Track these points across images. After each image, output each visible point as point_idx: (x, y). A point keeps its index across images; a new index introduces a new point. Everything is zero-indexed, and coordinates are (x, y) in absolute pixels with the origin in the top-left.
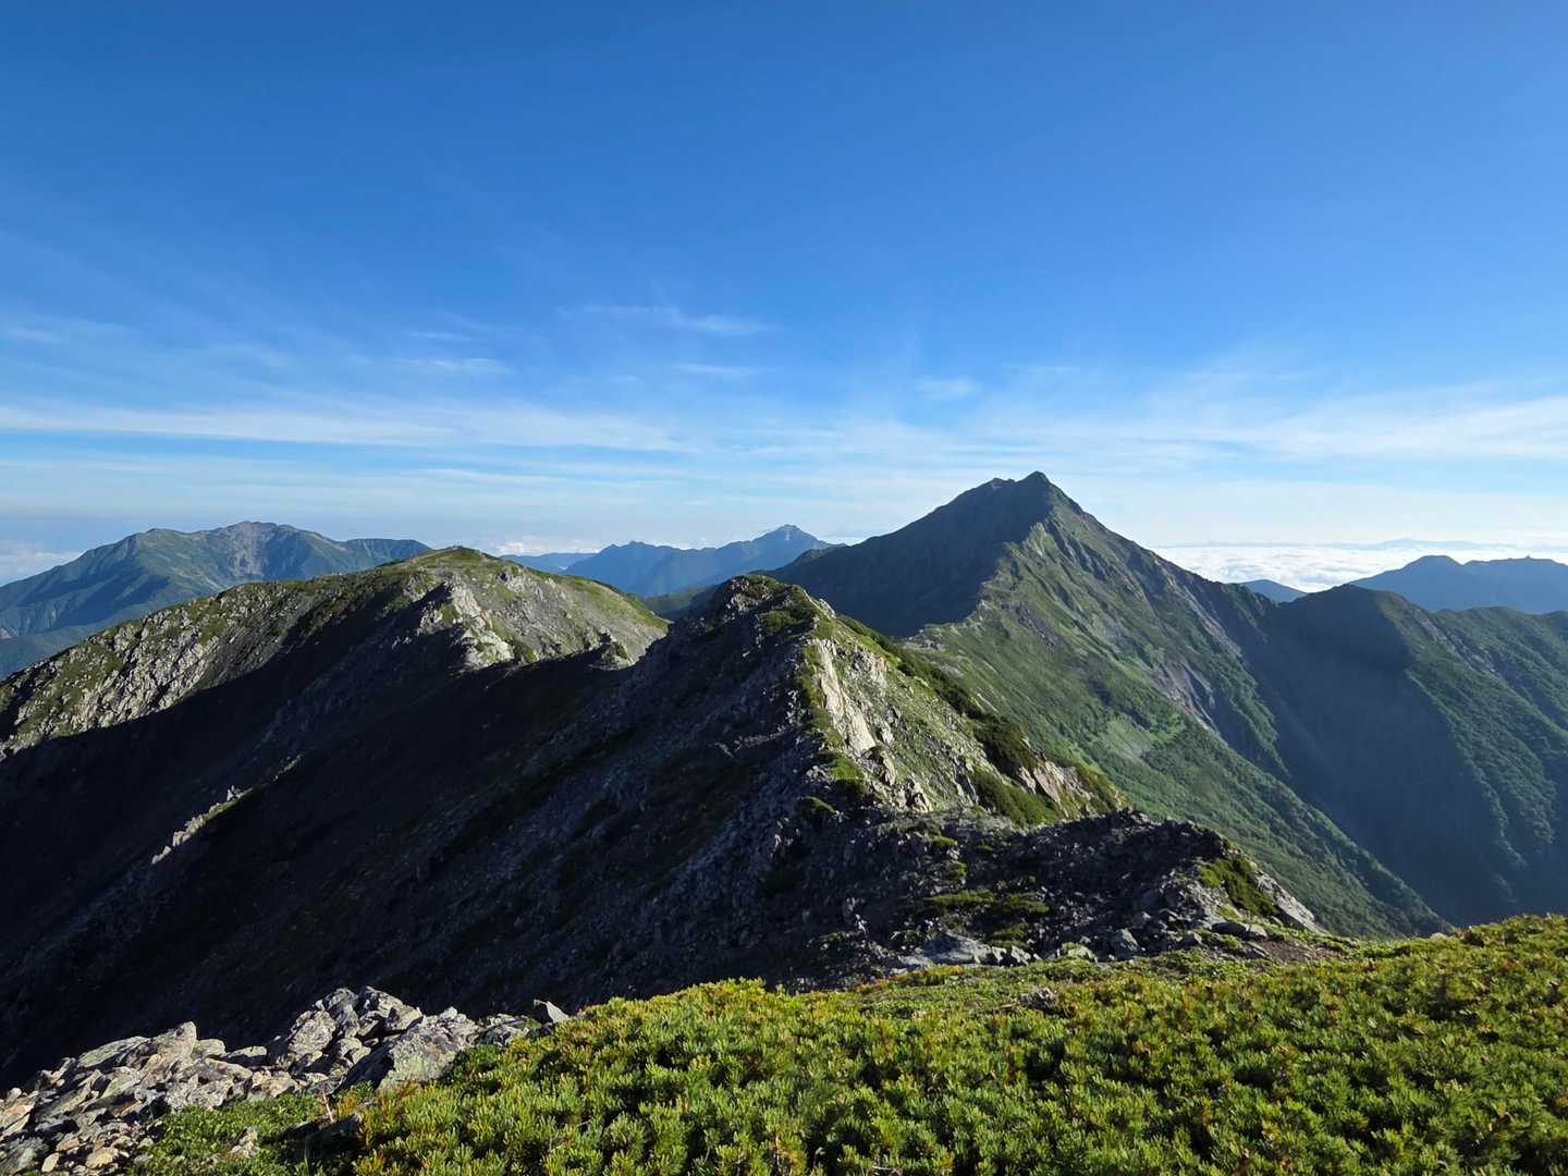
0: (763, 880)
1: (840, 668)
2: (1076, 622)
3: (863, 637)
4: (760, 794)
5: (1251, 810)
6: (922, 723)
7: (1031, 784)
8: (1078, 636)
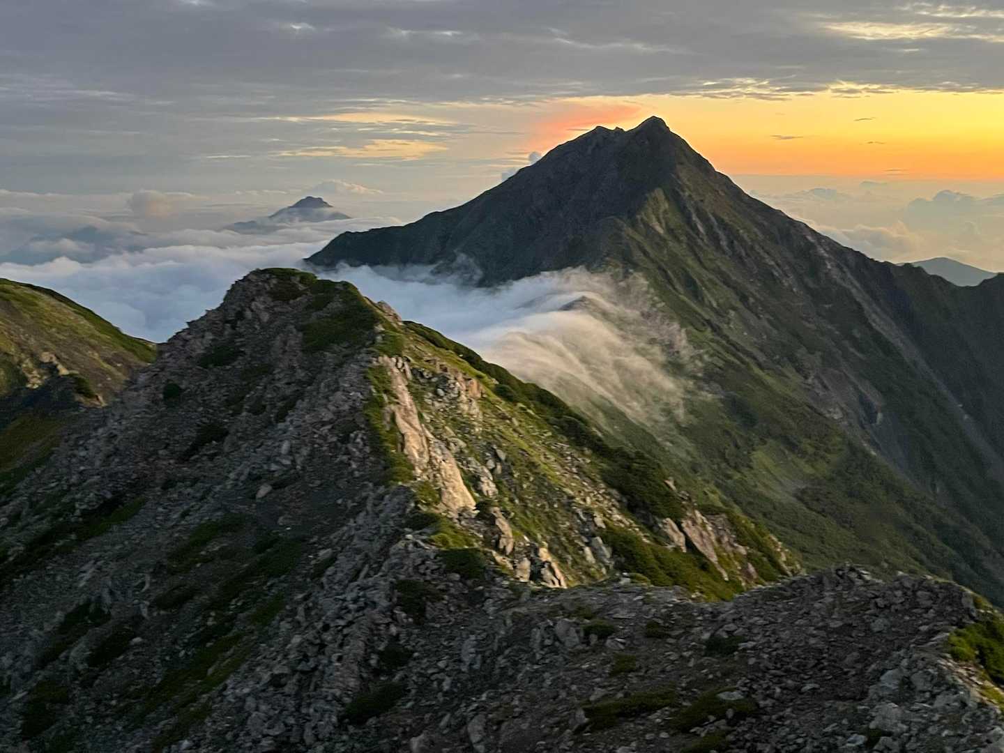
0: (347, 700)
1: (417, 397)
2: (709, 322)
3: (443, 351)
4: (324, 580)
5: (929, 556)
6: (532, 465)
7: (679, 540)
8: (712, 340)
